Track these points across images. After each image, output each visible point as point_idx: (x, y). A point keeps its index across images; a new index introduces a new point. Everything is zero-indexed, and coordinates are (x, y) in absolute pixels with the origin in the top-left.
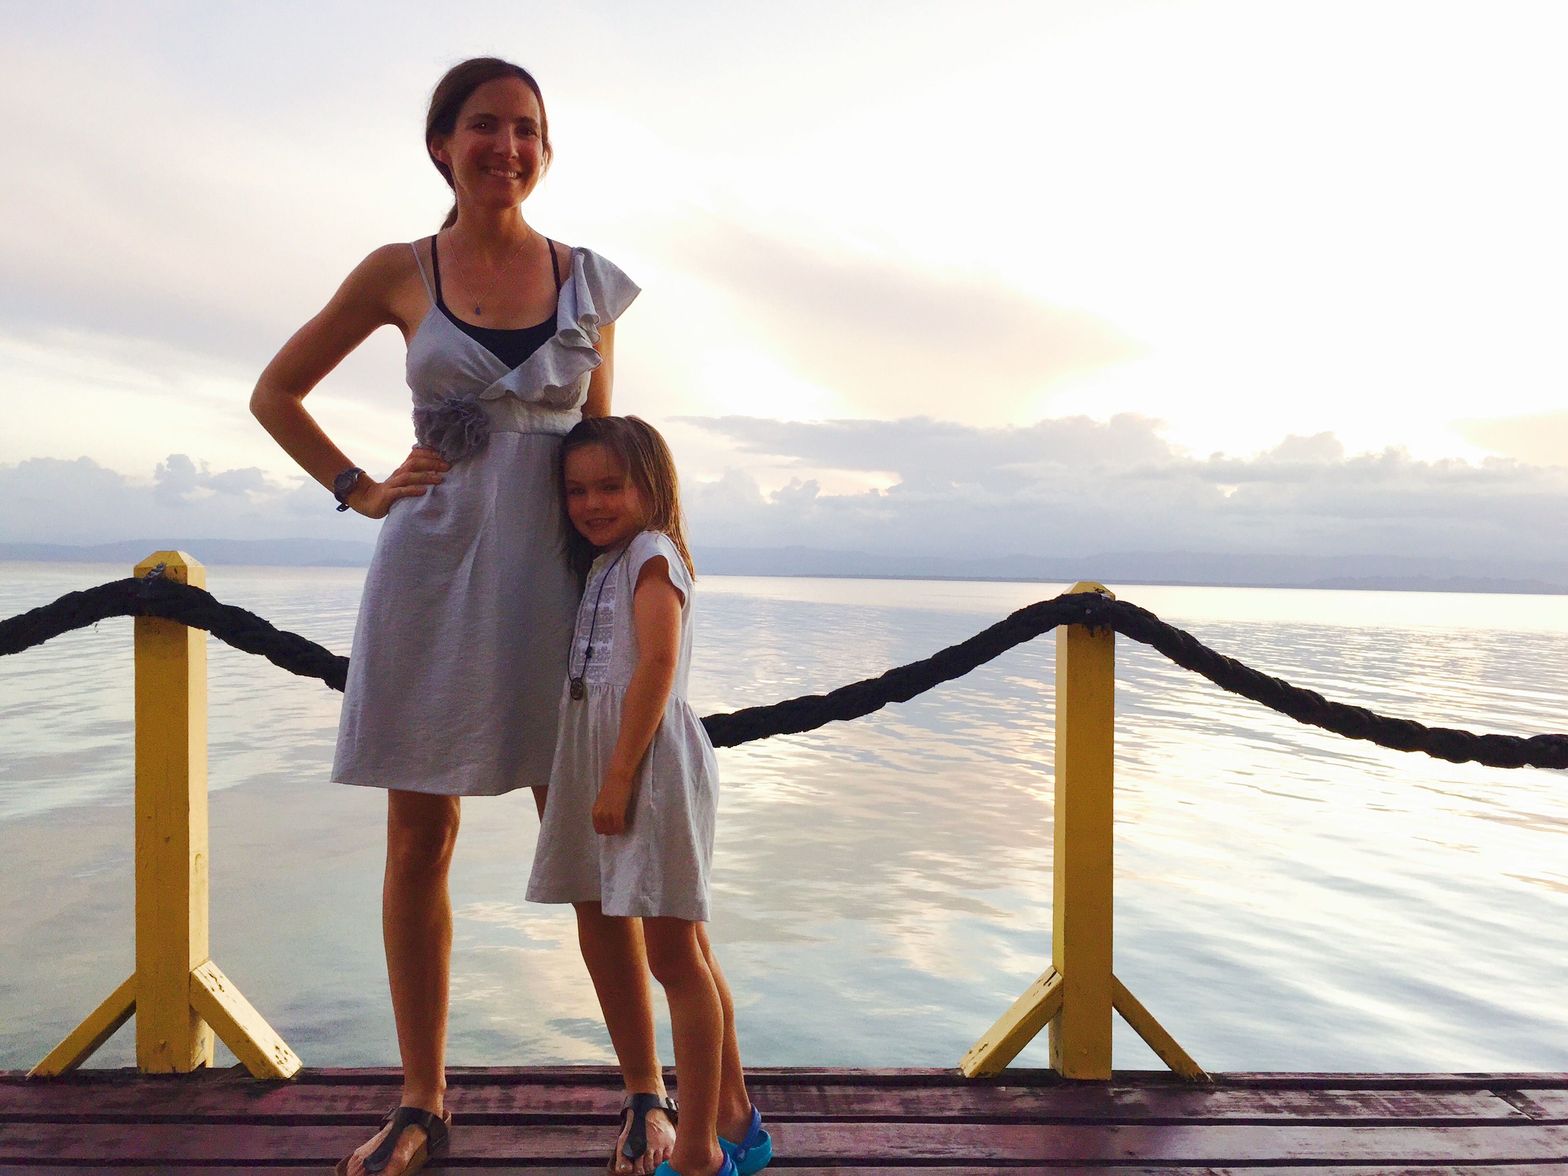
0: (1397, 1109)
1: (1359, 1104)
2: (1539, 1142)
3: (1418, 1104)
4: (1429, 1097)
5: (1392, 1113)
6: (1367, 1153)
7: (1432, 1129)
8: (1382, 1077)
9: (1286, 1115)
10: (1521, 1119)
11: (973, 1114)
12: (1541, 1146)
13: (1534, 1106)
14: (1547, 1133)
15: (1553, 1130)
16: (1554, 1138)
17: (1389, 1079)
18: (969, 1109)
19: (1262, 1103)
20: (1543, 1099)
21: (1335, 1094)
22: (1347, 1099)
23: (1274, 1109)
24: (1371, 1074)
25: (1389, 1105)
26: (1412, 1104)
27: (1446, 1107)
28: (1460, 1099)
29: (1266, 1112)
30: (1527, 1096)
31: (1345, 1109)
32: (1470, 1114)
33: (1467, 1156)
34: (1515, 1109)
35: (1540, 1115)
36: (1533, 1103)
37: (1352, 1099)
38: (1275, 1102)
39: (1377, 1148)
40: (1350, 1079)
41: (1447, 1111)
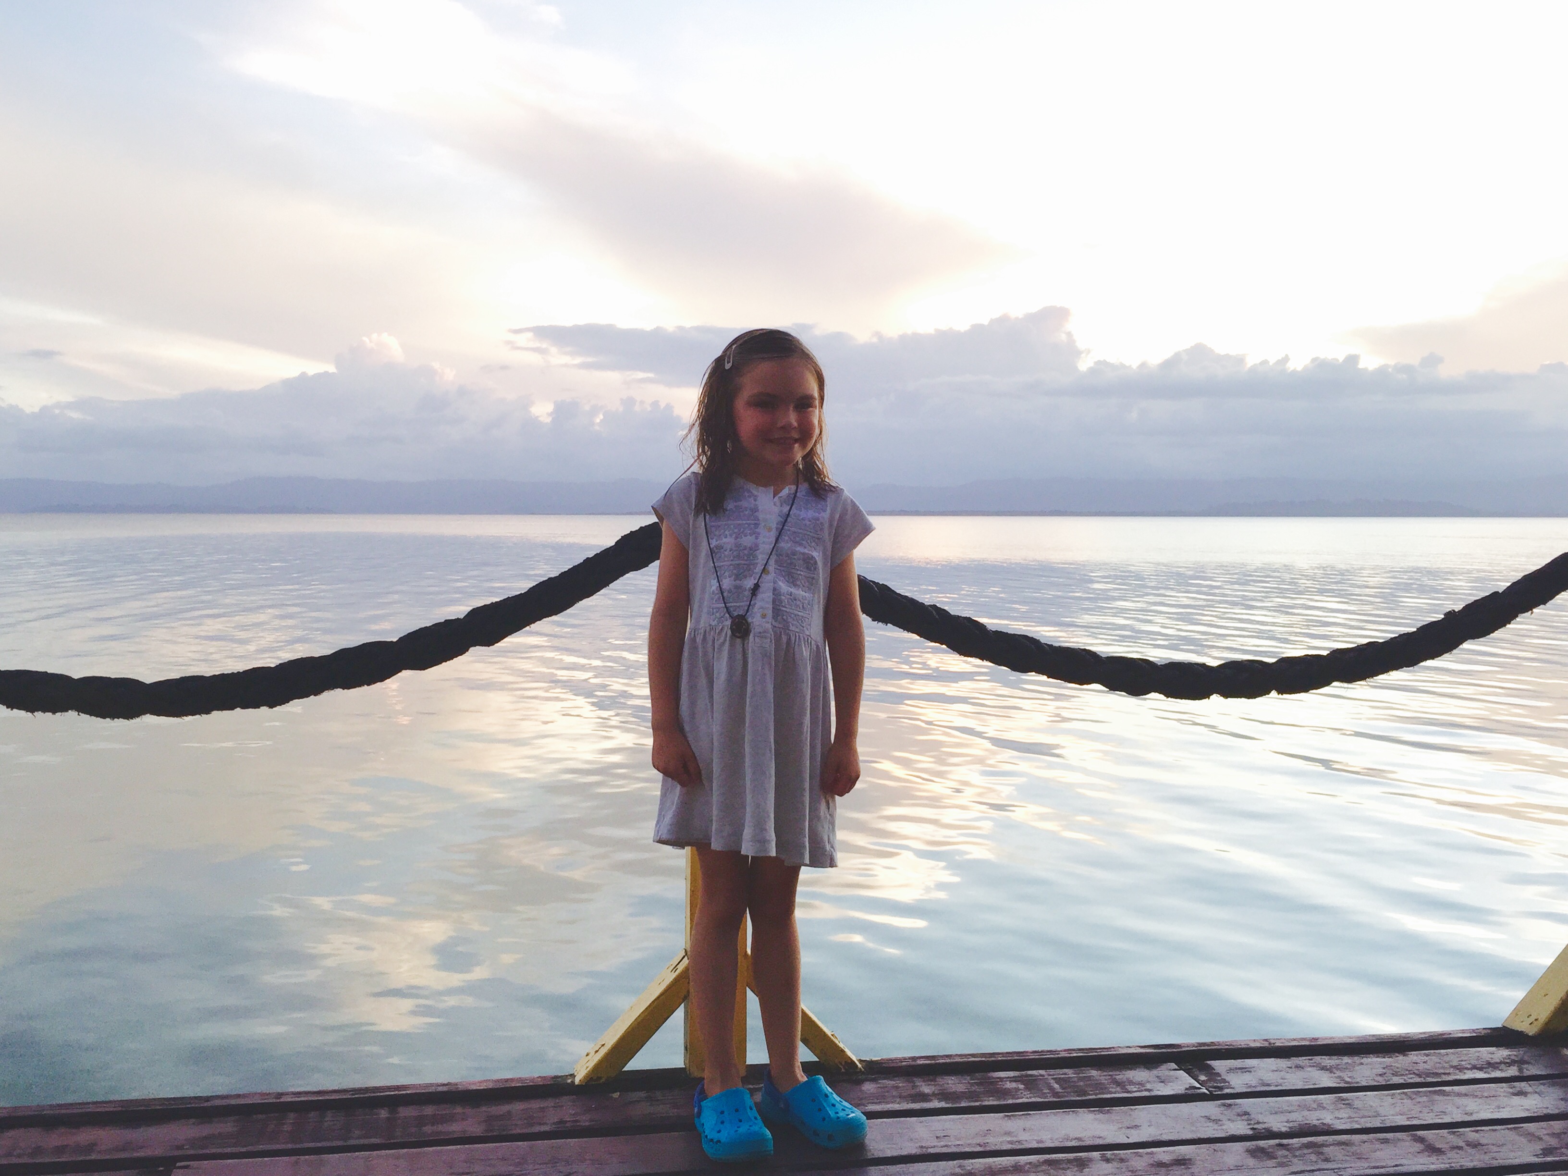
0: (1063, 1089)
1: (1021, 1086)
2: (1208, 1118)
3: (1090, 1082)
4: (1105, 1073)
5: (1055, 1094)
6: (1011, 1142)
7: (1094, 1111)
8: (1059, 1054)
9: (936, 1104)
10: (1199, 1094)
11: (567, 1127)
12: (1211, 1124)
13: (1219, 1078)
14: (1222, 1108)
15: (1230, 1105)
16: (1229, 1113)
17: (1066, 1055)
18: (566, 1122)
19: (913, 1092)
20: (1231, 1070)
21: (999, 1076)
22: (1011, 1081)
23: (924, 1097)
24: (1048, 1051)
25: (1056, 1086)
26: (1082, 1083)
27: (1118, 1083)
28: (1139, 1075)
29: (914, 1102)
30: (1215, 1068)
31: (1006, 1093)
32: (1142, 1091)
33: (1123, 1140)
34: (1196, 1083)
35: (1221, 1088)
36: (1218, 1075)
37: (1015, 1081)
38: (926, 1089)
39: (1023, 1136)
40: (1022, 1058)
41: (1118, 1089)
